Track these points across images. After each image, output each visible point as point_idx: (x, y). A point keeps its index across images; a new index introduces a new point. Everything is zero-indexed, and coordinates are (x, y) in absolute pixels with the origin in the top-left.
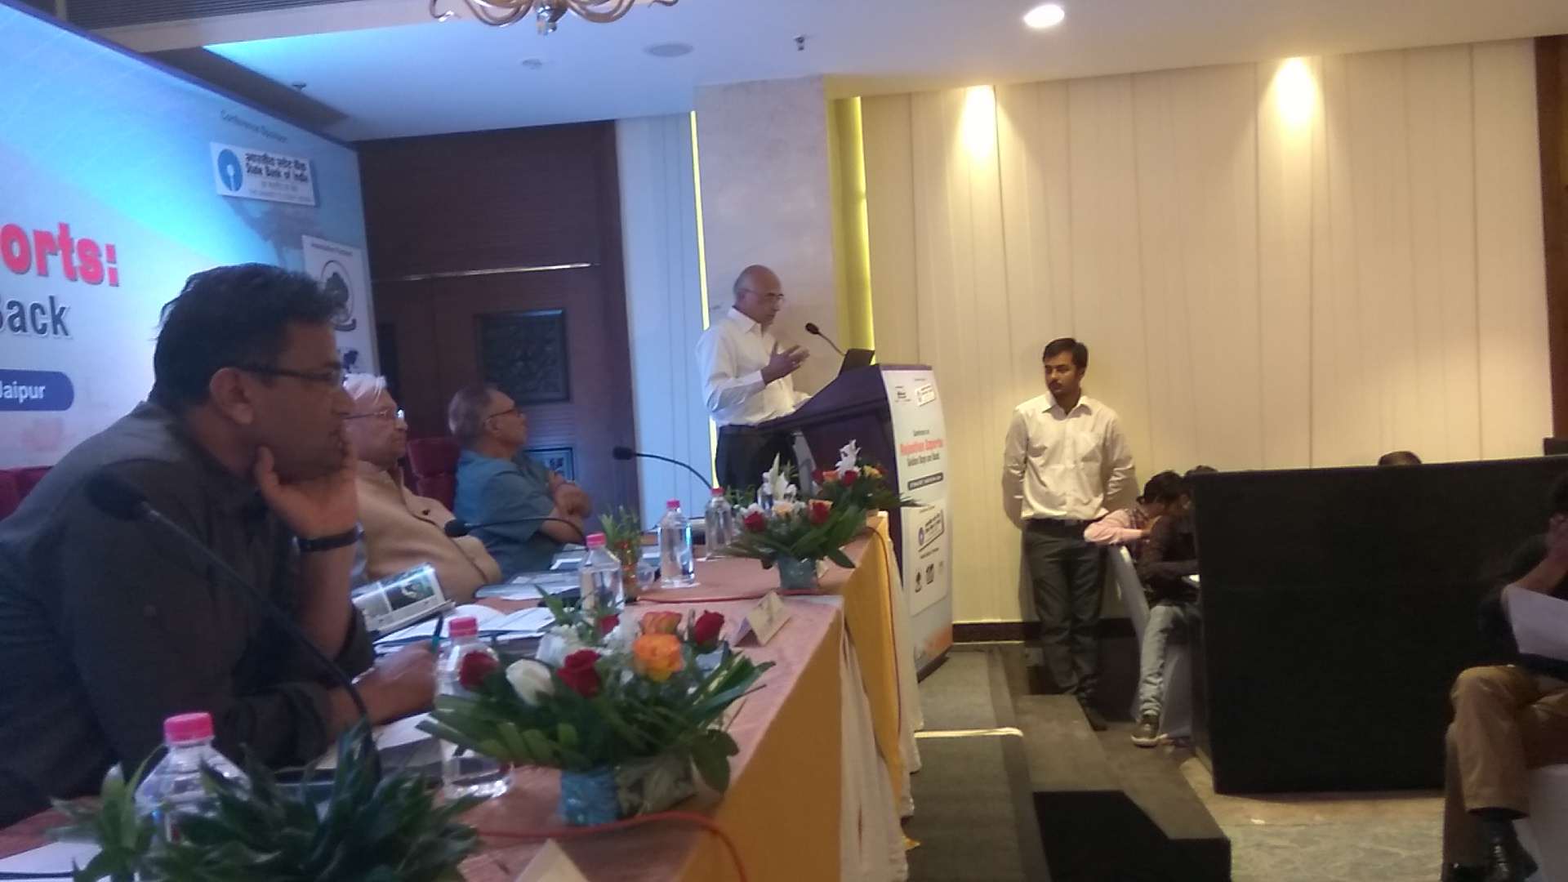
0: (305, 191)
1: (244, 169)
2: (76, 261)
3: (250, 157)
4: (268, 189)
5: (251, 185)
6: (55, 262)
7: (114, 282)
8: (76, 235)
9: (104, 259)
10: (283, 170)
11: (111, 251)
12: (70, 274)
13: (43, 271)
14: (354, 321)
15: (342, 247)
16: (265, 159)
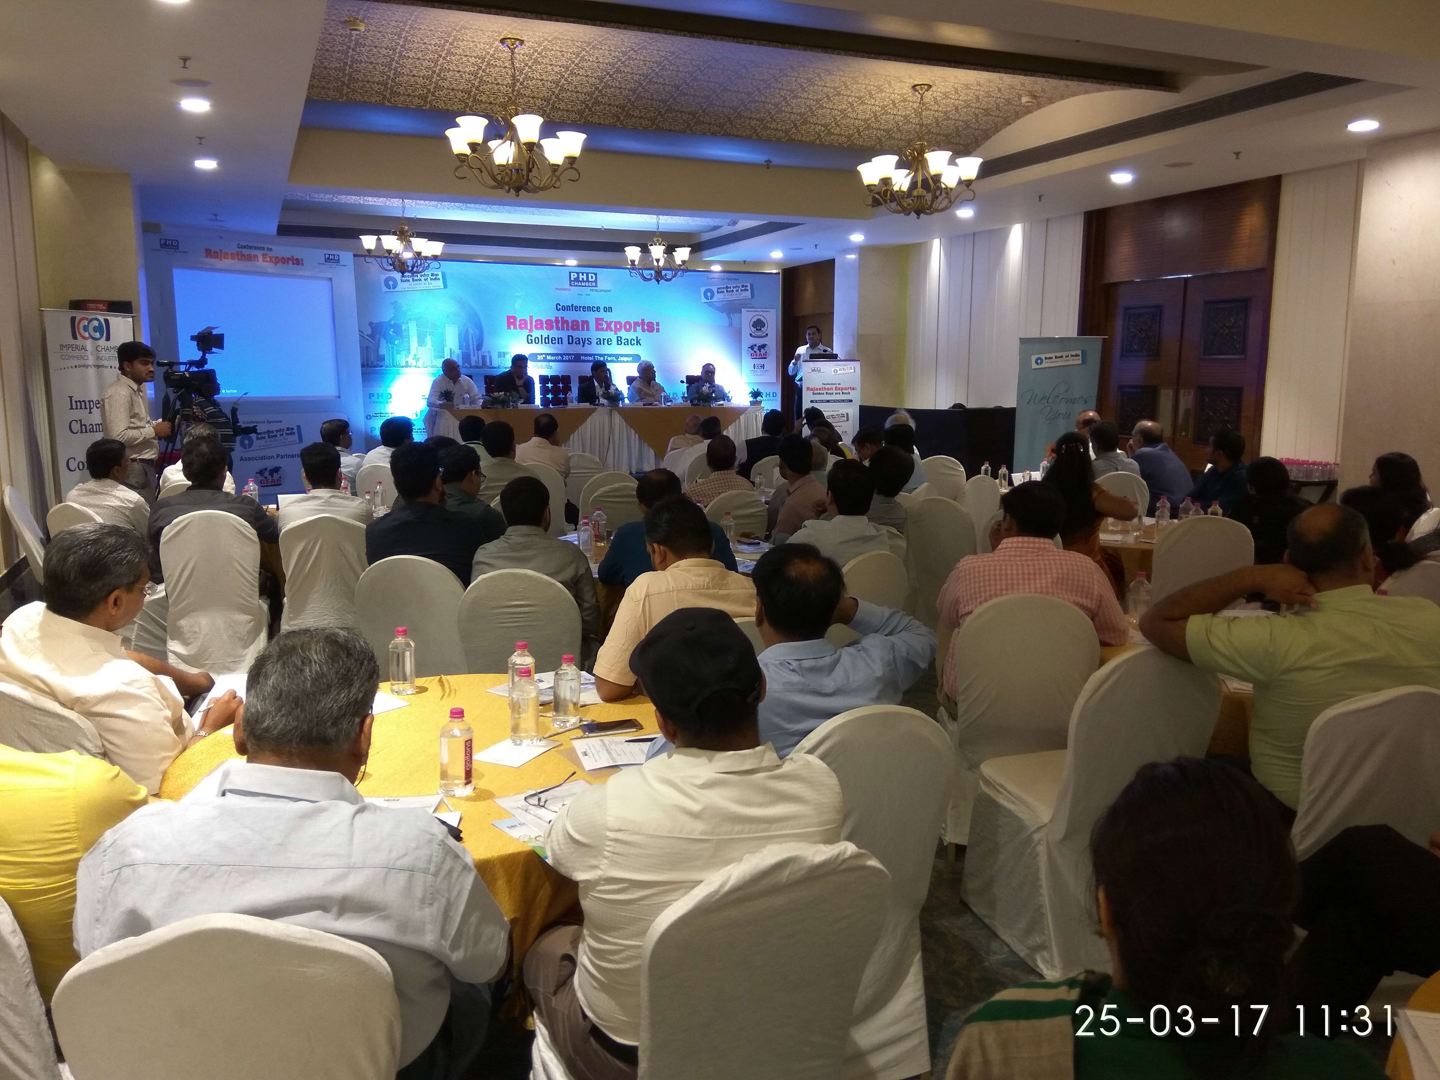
0: (748, 294)
1: (716, 292)
2: (646, 327)
3: (718, 289)
4: (727, 297)
5: (717, 297)
6: (639, 329)
7: (658, 330)
8: (646, 321)
9: (655, 326)
10: (735, 290)
11: (658, 324)
12: (643, 330)
13: (635, 330)
14: (767, 335)
15: (763, 310)
16: (727, 287)
